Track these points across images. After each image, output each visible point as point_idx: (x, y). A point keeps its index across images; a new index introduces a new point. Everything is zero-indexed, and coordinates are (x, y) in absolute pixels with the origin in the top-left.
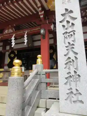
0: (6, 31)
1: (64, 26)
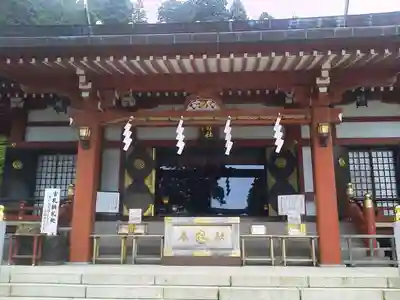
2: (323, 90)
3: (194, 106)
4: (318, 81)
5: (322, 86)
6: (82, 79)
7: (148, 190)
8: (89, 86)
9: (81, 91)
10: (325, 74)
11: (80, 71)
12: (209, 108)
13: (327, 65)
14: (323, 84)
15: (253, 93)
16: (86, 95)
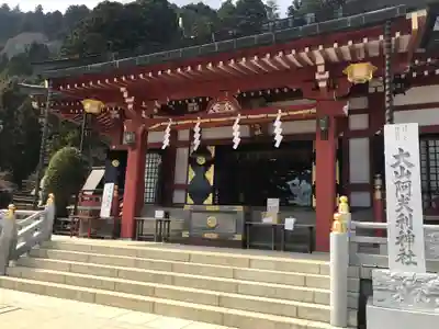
2: (322, 85)
3: (215, 108)
4: (317, 77)
5: (323, 80)
6: (125, 95)
7: (208, 181)
8: (132, 100)
9: (127, 104)
10: (321, 69)
11: (122, 89)
12: (227, 109)
13: (320, 60)
14: (322, 76)
15: (256, 93)
16: (130, 106)
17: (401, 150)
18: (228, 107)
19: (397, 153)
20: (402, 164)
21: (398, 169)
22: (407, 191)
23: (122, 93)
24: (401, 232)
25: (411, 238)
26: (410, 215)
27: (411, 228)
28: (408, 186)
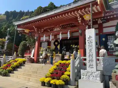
0: (55, 30)
1: (89, 42)
2: (80, 21)
4: (78, 19)
5: (80, 20)
6: (34, 28)
7: (58, 49)
8: (36, 29)
10: (79, 17)
11: (34, 26)
13: (78, 15)
14: (79, 20)
16: (36, 31)
17: (90, 36)
18: (58, 29)
19: (89, 37)
20: (90, 40)
21: (89, 41)
22: (91, 47)
23: (34, 27)
24: (90, 59)
25: (92, 61)
26: (92, 54)
27: (92, 58)
28: (92, 46)
